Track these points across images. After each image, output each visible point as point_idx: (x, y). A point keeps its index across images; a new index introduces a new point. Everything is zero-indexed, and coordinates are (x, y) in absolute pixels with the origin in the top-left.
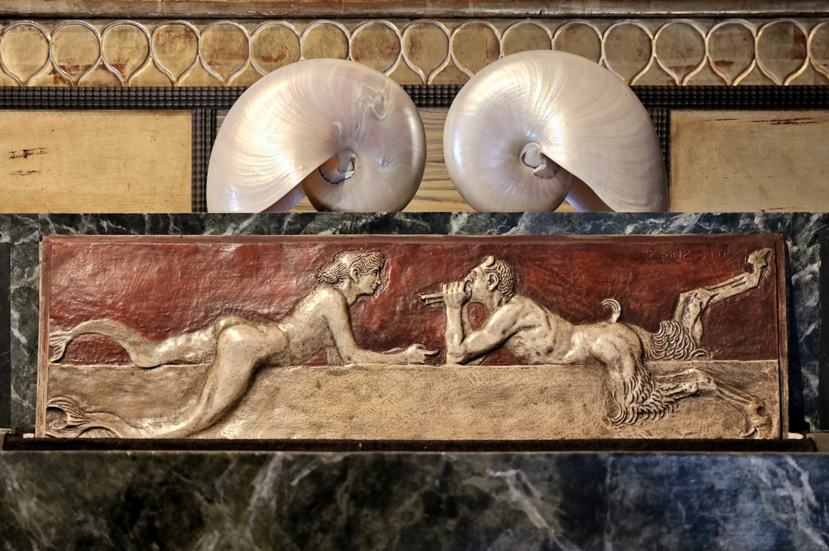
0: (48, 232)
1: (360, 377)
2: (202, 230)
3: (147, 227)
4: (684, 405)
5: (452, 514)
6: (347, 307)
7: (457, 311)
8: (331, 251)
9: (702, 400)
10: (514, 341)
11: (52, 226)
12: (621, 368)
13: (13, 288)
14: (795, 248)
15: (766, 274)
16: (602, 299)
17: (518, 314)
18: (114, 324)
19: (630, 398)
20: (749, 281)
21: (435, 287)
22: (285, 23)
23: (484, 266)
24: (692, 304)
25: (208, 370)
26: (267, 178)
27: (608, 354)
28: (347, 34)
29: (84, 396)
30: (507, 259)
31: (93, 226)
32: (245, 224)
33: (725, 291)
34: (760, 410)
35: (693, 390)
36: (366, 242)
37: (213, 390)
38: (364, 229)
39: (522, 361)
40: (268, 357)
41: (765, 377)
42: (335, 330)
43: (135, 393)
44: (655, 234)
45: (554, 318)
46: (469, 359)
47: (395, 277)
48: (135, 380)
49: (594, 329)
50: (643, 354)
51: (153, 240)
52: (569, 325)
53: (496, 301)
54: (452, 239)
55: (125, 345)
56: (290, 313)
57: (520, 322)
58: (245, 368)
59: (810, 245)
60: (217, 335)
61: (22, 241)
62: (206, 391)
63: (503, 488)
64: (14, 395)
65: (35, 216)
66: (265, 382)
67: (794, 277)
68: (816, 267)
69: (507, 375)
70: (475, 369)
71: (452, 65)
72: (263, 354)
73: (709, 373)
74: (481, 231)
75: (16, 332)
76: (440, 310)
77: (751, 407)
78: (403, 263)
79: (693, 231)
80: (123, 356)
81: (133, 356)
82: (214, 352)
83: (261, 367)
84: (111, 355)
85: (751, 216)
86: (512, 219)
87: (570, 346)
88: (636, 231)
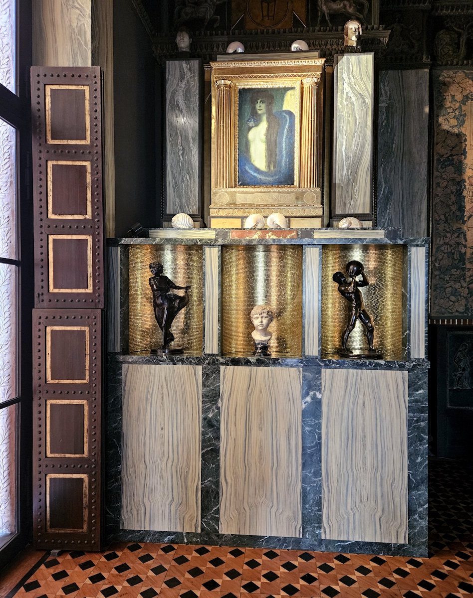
2: (245, 229)
3: (240, 229)
6: (258, 236)
8: (257, 232)
11: (232, 229)
17: (273, 237)
21: (266, 234)
22: (250, 209)
24: (289, 236)
26: (250, 225)
30: (272, 232)
31: (235, 229)
32: (249, 229)
36: (260, 231)
38: (260, 229)
44: (286, 230)
45: (276, 237)
47: (262, 234)
53: (271, 236)
54: (267, 230)
56: (253, 237)
61: (229, 230)
64: (227, 237)
65: (230, 228)
68: (300, 232)
71: (268, 214)
74: (270, 230)
76: (266, 236)
78: (263, 232)
79: (289, 230)
85: (295, 228)
86: (273, 229)
88: (284, 229)
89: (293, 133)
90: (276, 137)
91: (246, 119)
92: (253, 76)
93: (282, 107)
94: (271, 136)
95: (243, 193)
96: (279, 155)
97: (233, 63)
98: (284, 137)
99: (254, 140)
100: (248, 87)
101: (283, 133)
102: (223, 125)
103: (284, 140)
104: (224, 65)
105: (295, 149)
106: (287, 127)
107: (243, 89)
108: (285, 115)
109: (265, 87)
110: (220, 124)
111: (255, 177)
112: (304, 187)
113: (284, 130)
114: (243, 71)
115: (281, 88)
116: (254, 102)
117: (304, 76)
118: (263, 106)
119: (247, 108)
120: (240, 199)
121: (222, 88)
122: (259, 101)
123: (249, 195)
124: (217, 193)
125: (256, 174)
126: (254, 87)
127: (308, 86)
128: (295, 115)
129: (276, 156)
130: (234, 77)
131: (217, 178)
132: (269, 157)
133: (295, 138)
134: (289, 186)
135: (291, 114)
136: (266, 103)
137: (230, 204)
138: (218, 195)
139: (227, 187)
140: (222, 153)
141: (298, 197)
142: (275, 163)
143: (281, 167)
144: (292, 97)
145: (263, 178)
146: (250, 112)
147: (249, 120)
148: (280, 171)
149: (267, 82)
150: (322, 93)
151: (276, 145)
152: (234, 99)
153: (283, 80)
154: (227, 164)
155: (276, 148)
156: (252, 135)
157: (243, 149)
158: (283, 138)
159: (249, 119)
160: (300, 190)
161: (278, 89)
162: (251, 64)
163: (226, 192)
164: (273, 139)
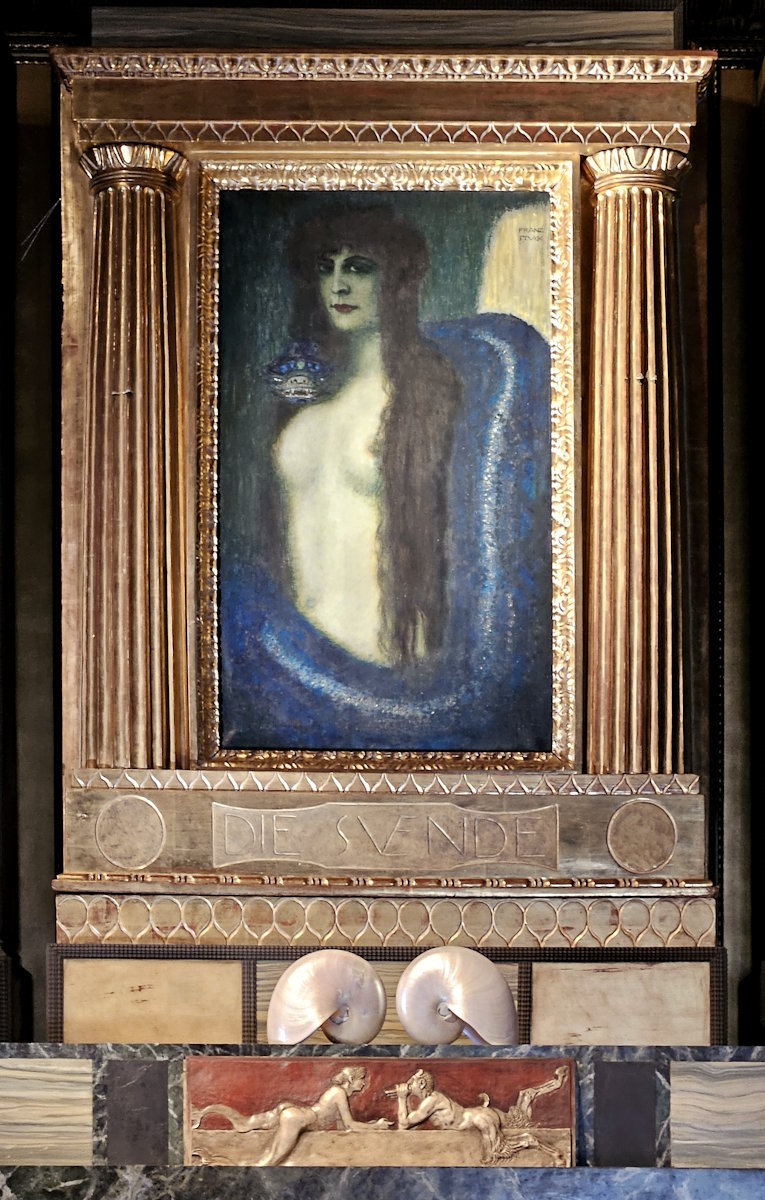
0: (188, 1054)
1: (354, 1136)
2: (270, 1054)
3: (241, 1051)
4: (522, 1153)
5: (404, 1187)
6: (348, 1098)
7: (404, 1101)
8: (338, 1067)
9: (531, 1151)
10: (433, 1117)
11: (190, 1051)
12: (489, 1133)
13: (170, 1086)
14: (581, 1066)
15: (566, 1079)
16: (479, 1093)
17: (435, 1102)
18: (224, 1107)
19: (494, 1149)
20: (556, 1084)
21: (392, 1087)
22: (295, 899)
23: (418, 1075)
24: (527, 1097)
25: (275, 1133)
26: (302, 1022)
27: (482, 1125)
28: (334, 907)
29: (210, 1148)
30: (430, 1071)
31: (212, 1051)
32: (293, 1050)
33: (543, 1090)
34: (561, 1157)
35: (527, 1145)
36: (356, 1061)
37: (278, 1144)
38: (356, 1054)
39: (437, 1128)
40: (307, 1126)
41: (563, 1138)
42: (341, 1110)
43: (237, 1146)
44: (507, 1057)
45: (454, 1104)
46: (410, 1127)
47: (372, 1081)
48: (237, 1139)
49: (475, 1110)
50: (501, 1126)
51: (244, 1059)
52: (461, 1108)
53: (424, 1095)
54: (401, 1060)
55: (231, 1120)
56: (317, 1101)
57: (437, 1107)
58: (295, 1133)
59: (589, 1063)
60: (279, 1114)
61: (174, 1059)
62: (274, 1145)
63: (421, 1178)
64: (170, 1148)
65: (181, 1045)
66: (305, 1140)
67: (581, 1082)
68: (592, 1076)
69: (430, 1136)
70: (414, 1132)
71: (400, 930)
72: (304, 1125)
73: (536, 1136)
74: (416, 1055)
75: (171, 1111)
76: (395, 1100)
77: (556, 1155)
78: (376, 1073)
79: (528, 1055)
80: (229, 1126)
81: (235, 1125)
82: (278, 1124)
83: (303, 1132)
84: (224, 1125)
85: (558, 1047)
86: (432, 1049)
87: (463, 1120)
88: (498, 1056)
89: (538, 444)
90: (441, 465)
91: (265, 359)
92: (301, 129)
93: (472, 298)
94: (409, 454)
95: (252, 798)
96: (462, 569)
97: (187, 57)
98: (490, 468)
99: (314, 476)
100: (274, 183)
101: (482, 442)
102: (131, 396)
103: (487, 480)
104: (131, 65)
105: (557, 534)
106: (502, 408)
107: (249, 195)
108: (493, 341)
109: (376, 183)
110: (115, 386)
111: (319, 698)
112: (609, 771)
113: (486, 422)
114: (244, 99)
115: (470, 196)
116: (309, 268)
117: (599, 138)
118: (363, 289)
119: (272, 298)
120: (236, 836)
121: (123, 186)
122: (339, 261)
123: (290, 813)
124: (100, 799)
125: (323, 683)
126: (308, 183)
127: (622, 190)
128: (546, 348)
129: (443, 572)
130: (195, 130)
131: (98, 707)
132: (399, 580)
133: (556, 470)
134: (519, 757)
135: (526, 338)
136: (381, 275)
137: (177, 867)
138: (105, 807)
139: (158, 762)
140: (123, 556)
141: (576, 827)
142: (436, 615)
143: (470, 643)
144: (532, 245)
145: (365, 703)
146: (287, 319)
147: (281, 365)
148: (466, 666)
149: (382, 160)
150: (701, 227)
151: (441, 507)
152: (196, 252)
153: (478, 153)
154: (156, 618)
155: (442, 527)
156: (294, 449)
157: (249, 527)
158: (478, 470)
159: (284, 359)
160: (584, 786)
161: (451, 200)
162: (291, 68)
163: (151, 790)
164: (421, 474)
